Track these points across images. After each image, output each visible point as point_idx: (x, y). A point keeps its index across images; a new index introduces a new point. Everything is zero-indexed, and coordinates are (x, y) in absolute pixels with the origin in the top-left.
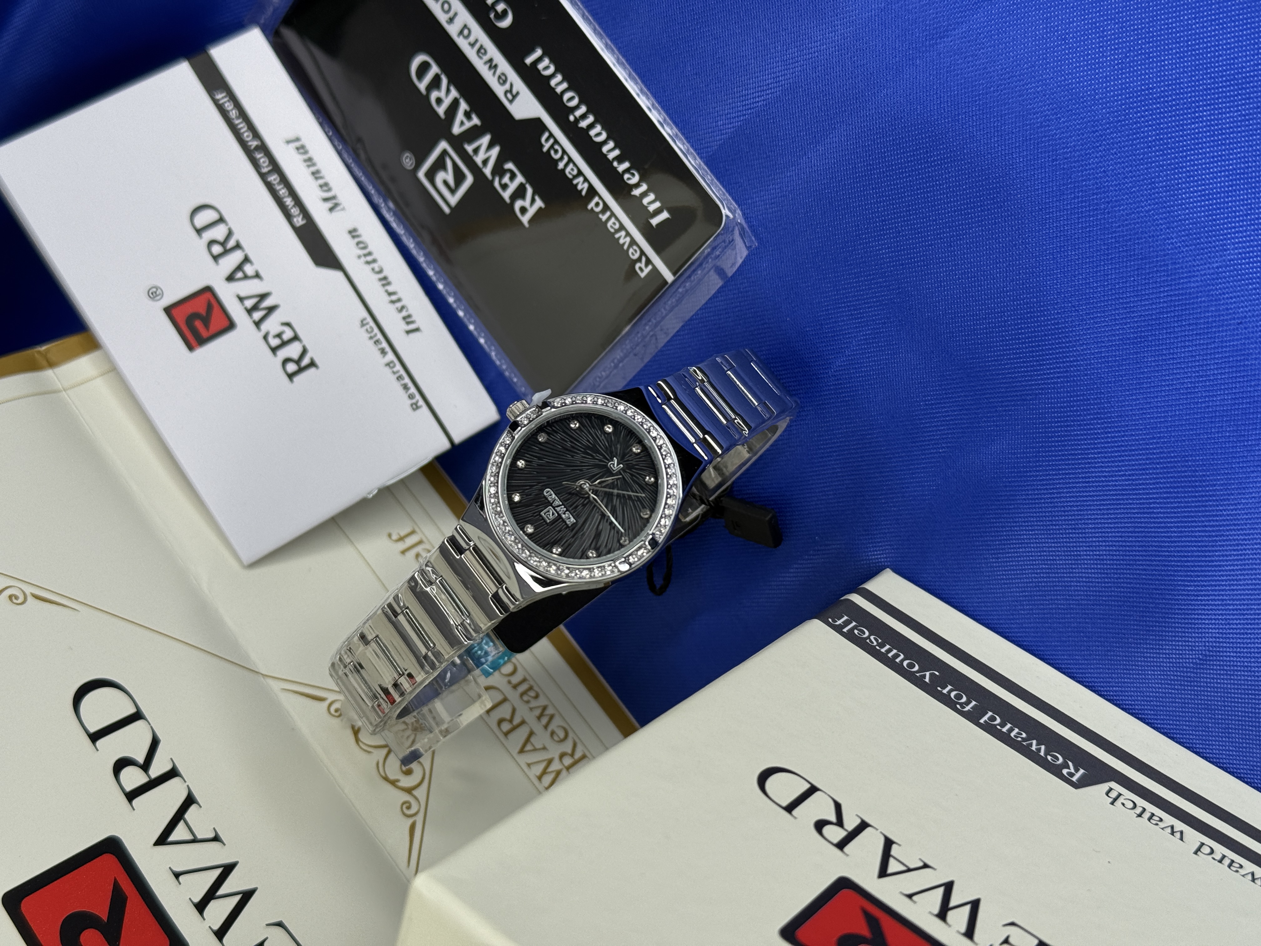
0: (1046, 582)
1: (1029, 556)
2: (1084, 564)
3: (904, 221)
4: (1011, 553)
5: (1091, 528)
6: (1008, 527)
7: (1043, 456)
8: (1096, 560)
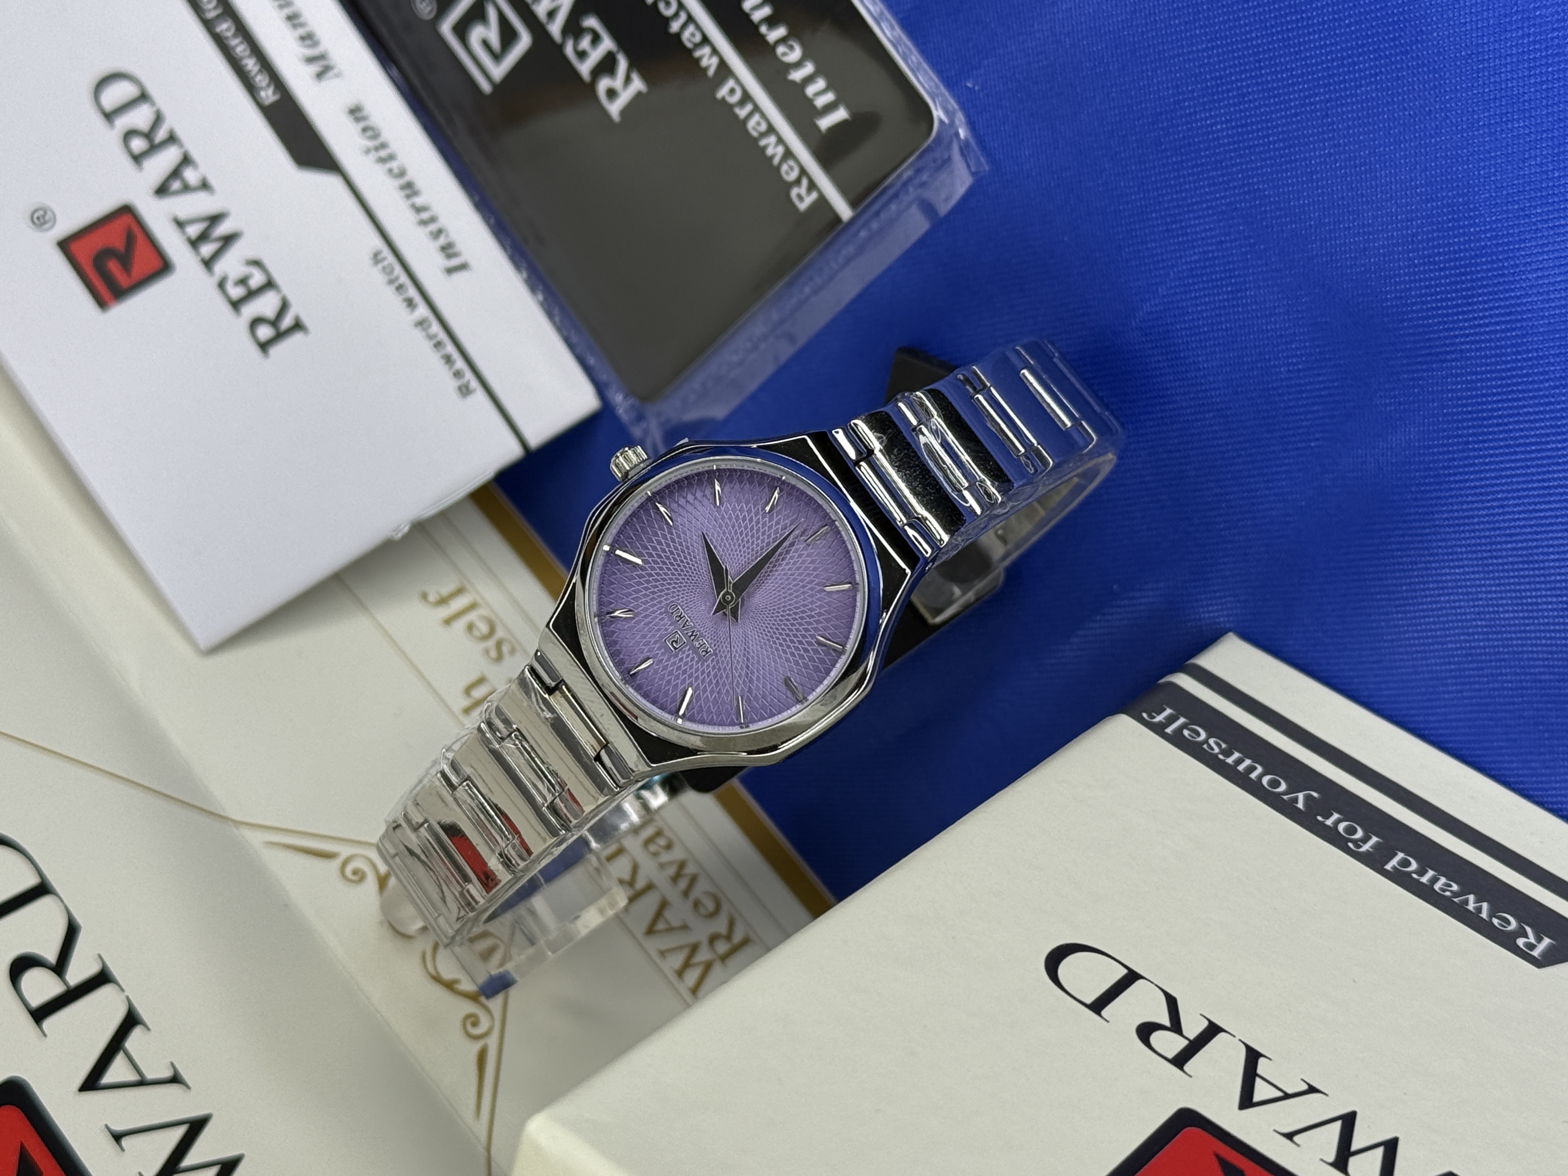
0: (1484, 647)
1: (1454, 608)
4: (1426, 603)
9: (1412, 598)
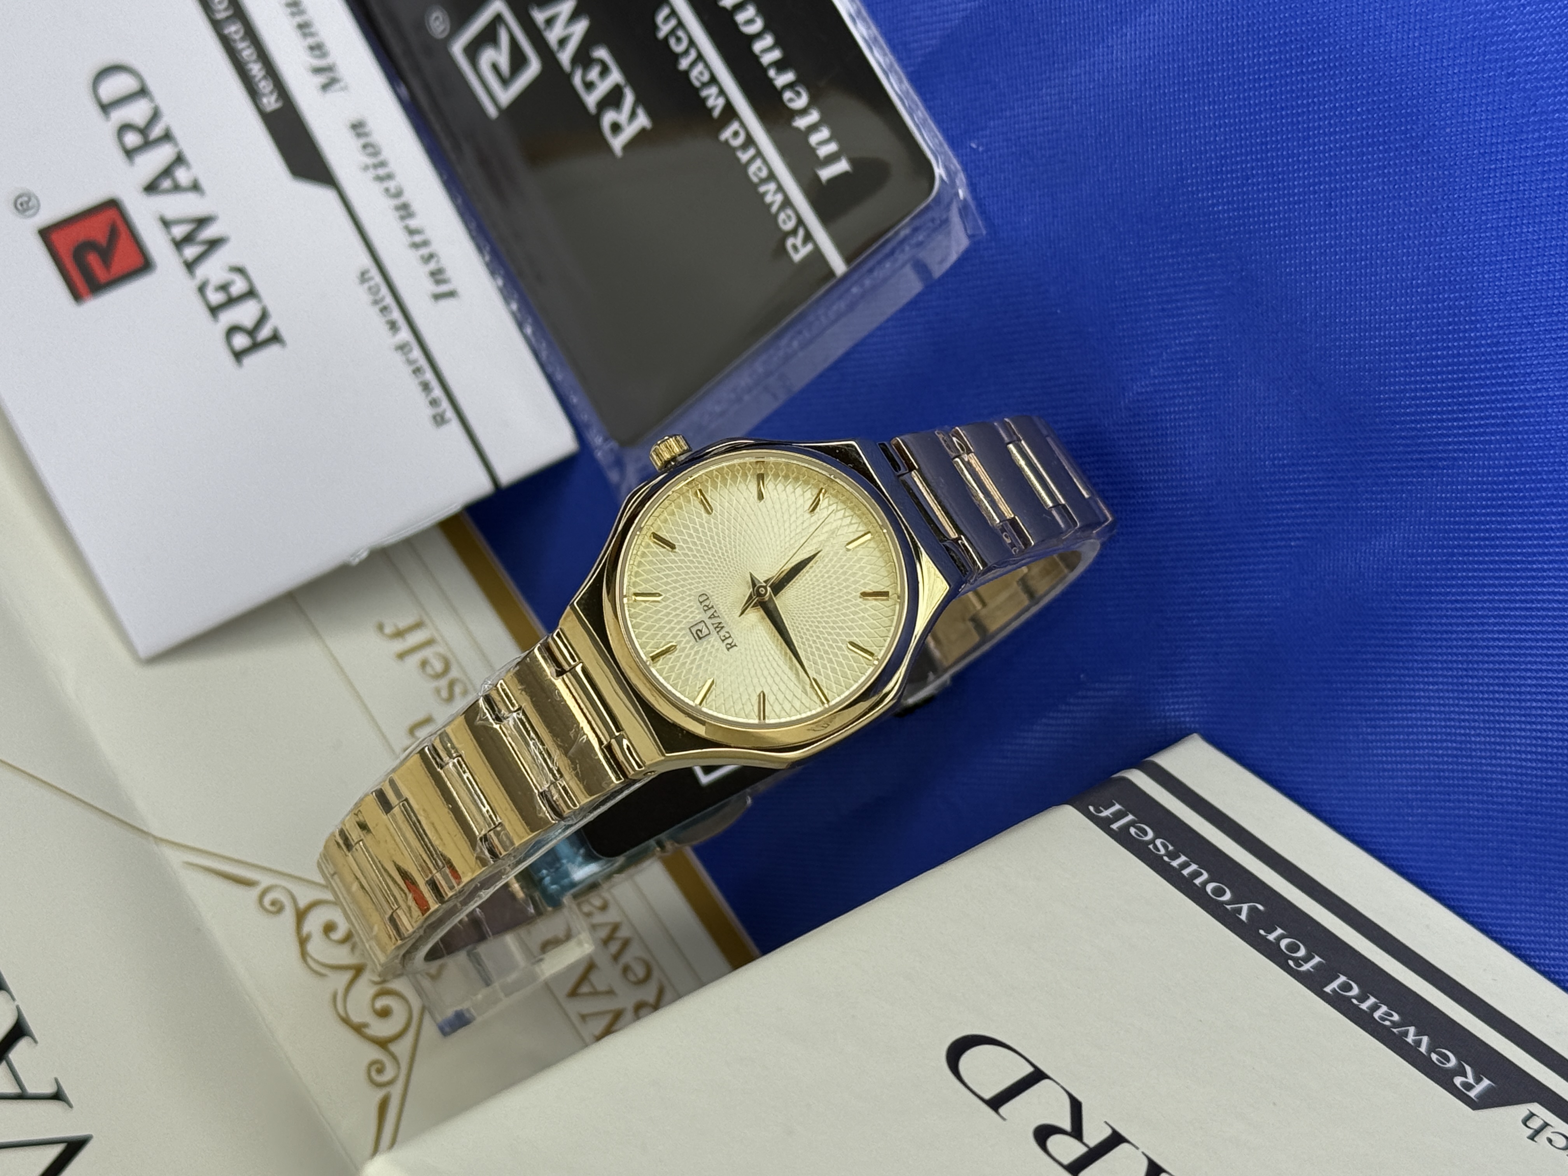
0: (1453, 771)
2: (1515, 744)
3: (1257, 160)
5: (1529, 686)
6: (1395, 675)
7: (1459, 562)
8: (1535, 738)
9: (1383, 712)
